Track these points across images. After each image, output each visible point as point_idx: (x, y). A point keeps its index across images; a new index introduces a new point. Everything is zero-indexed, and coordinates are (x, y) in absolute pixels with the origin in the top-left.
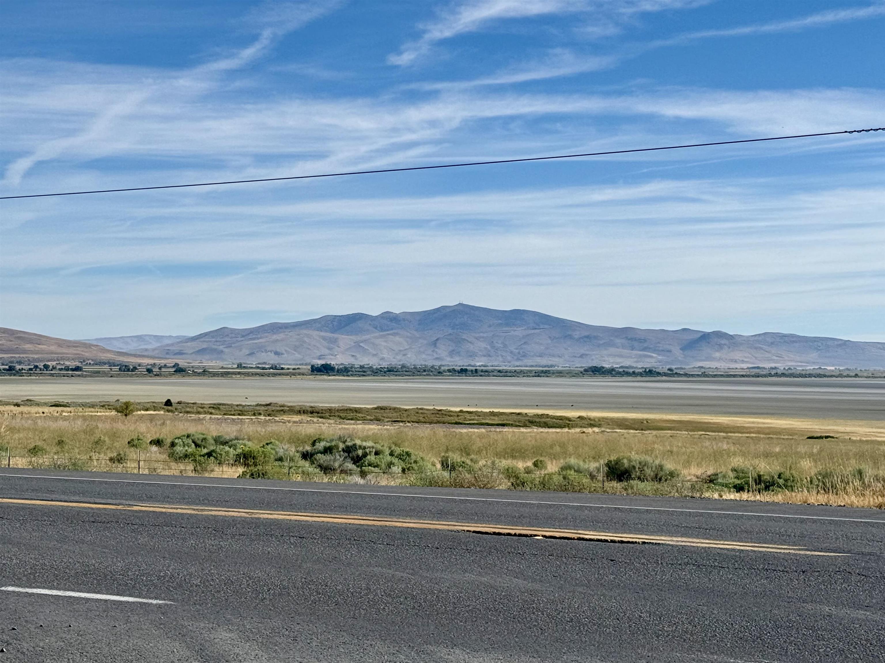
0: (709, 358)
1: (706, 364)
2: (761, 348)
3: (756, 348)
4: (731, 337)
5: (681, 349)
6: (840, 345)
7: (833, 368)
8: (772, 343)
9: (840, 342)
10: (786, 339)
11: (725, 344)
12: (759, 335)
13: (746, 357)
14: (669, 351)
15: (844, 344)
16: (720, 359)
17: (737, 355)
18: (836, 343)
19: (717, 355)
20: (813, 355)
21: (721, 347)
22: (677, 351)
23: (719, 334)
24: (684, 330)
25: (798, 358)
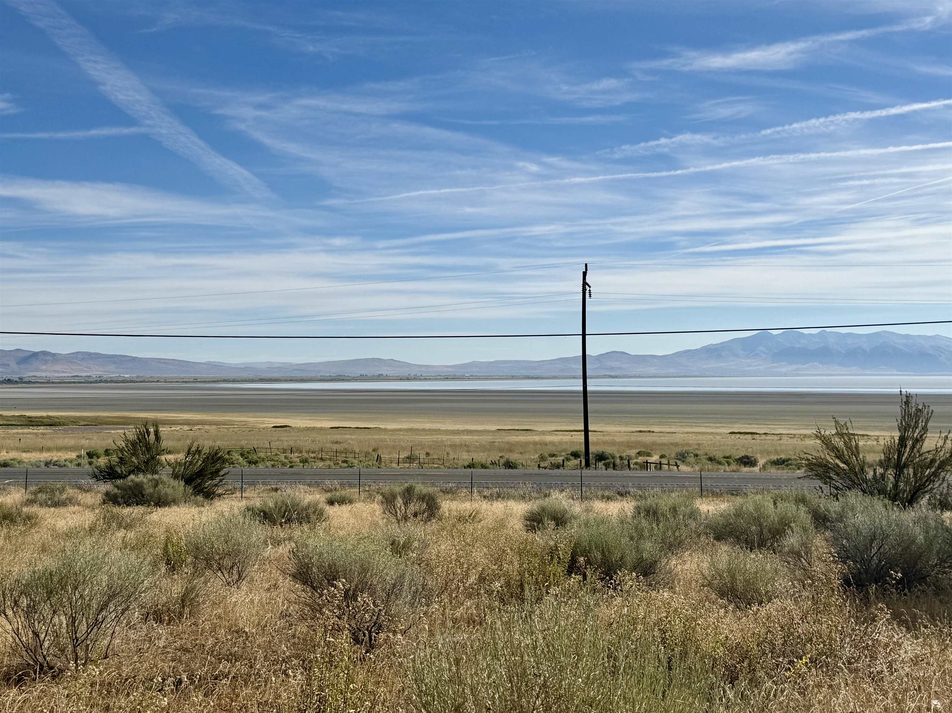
0: (37, 370)
1: (38, 374)
2: (76, 363)
3: (72, 362)
4: (54, 355)
5: (17, 363)
6: (130, 360)
7: (128, 376)
8: (83, 359)
9: (130, 358)
10: (93, 356)
11: (49, 360)
12: (73, 353)
13: (65, 369)
14: (8, 365)
15: (134, 359)
16: (45, 371)
17: (58, 367)
18: (127, 359)
19: (44, 367)
20: (112, 368)
21: (46, 362)
22: (13, 365)
23: (45, 353)
24: (18, 350)
25: (102, 369)
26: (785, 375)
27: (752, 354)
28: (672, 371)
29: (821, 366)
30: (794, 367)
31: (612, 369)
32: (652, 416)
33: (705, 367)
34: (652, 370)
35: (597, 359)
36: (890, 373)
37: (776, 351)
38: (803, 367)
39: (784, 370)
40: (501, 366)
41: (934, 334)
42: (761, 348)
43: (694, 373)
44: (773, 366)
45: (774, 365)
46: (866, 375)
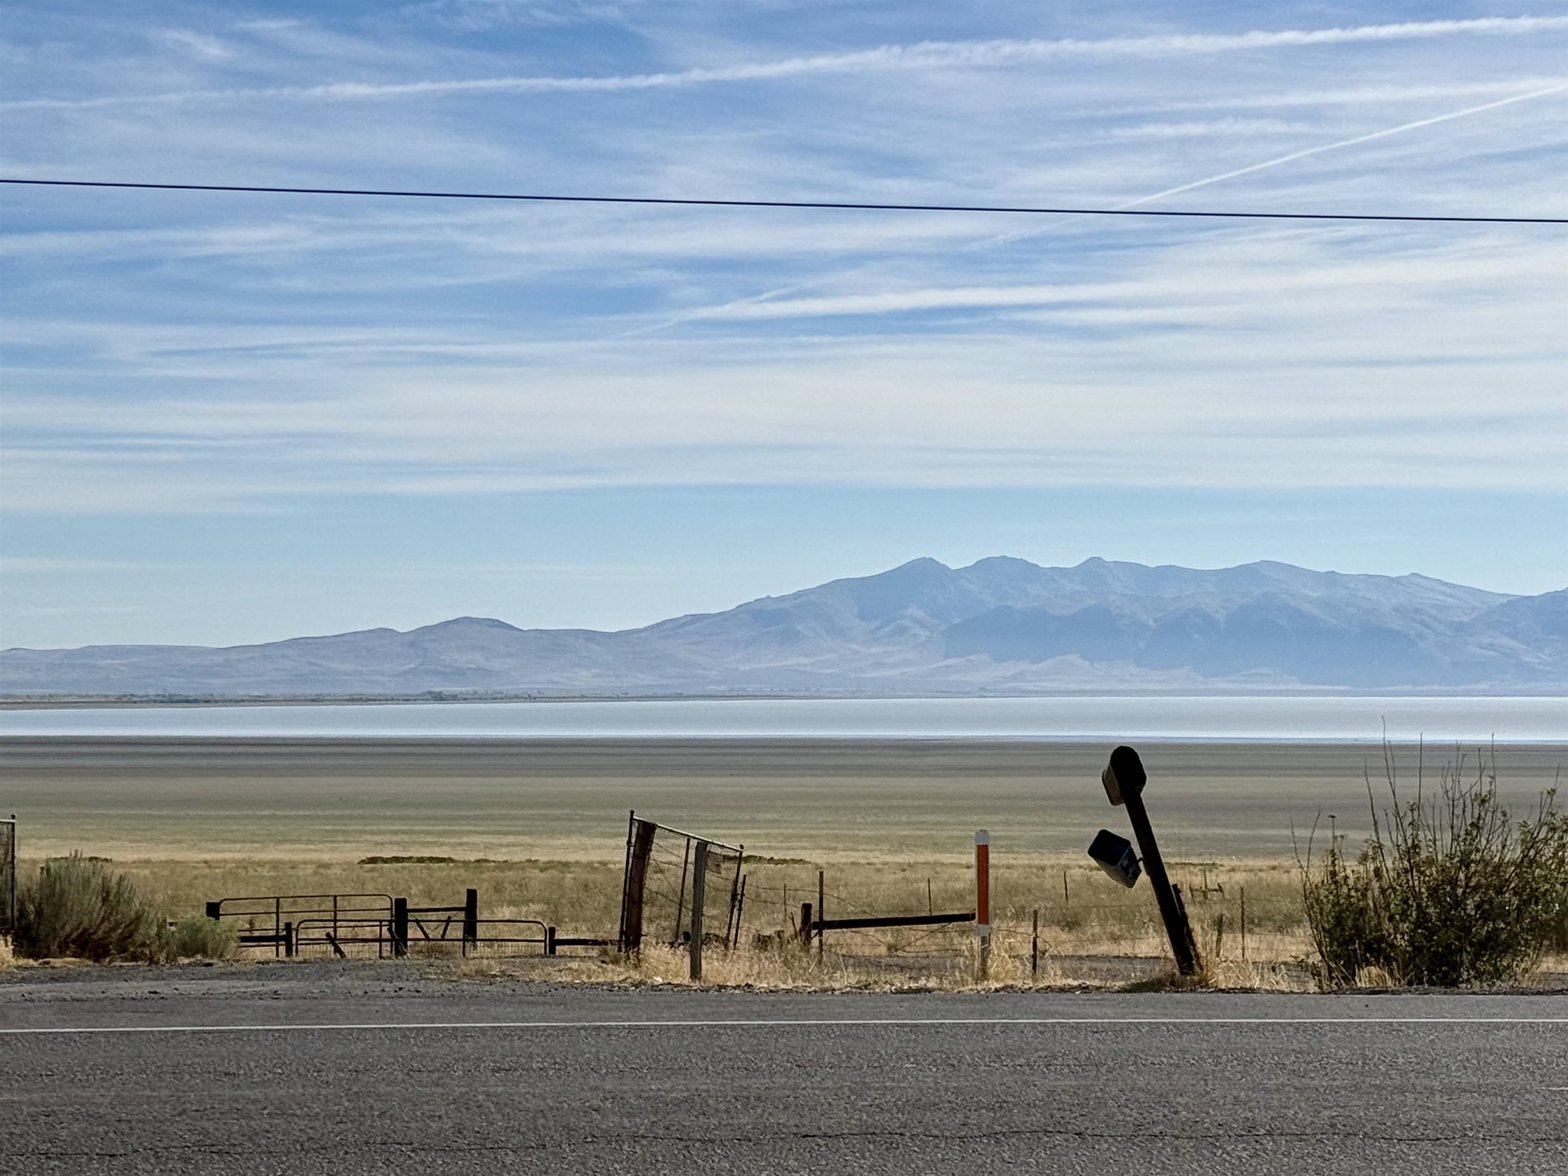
26: (983, 691)
27: (886, 630)
28: (645, 680)
29: (1087, 664)
30: (1011, 668)
31: (460, 672)
32: (470, 813)
33: (742, 667)
34: (584, 679)
35: (412, 644)
36: (1282, 687)
37: (957, 621)
38: (1035, 668)
39: (981, 677)
40: (101, 663)
41: (1407, 573)
42: (913, 610)
43: (711, 689)
44: (948, 666)
45: (950, 662)
46: (1215, 693)
